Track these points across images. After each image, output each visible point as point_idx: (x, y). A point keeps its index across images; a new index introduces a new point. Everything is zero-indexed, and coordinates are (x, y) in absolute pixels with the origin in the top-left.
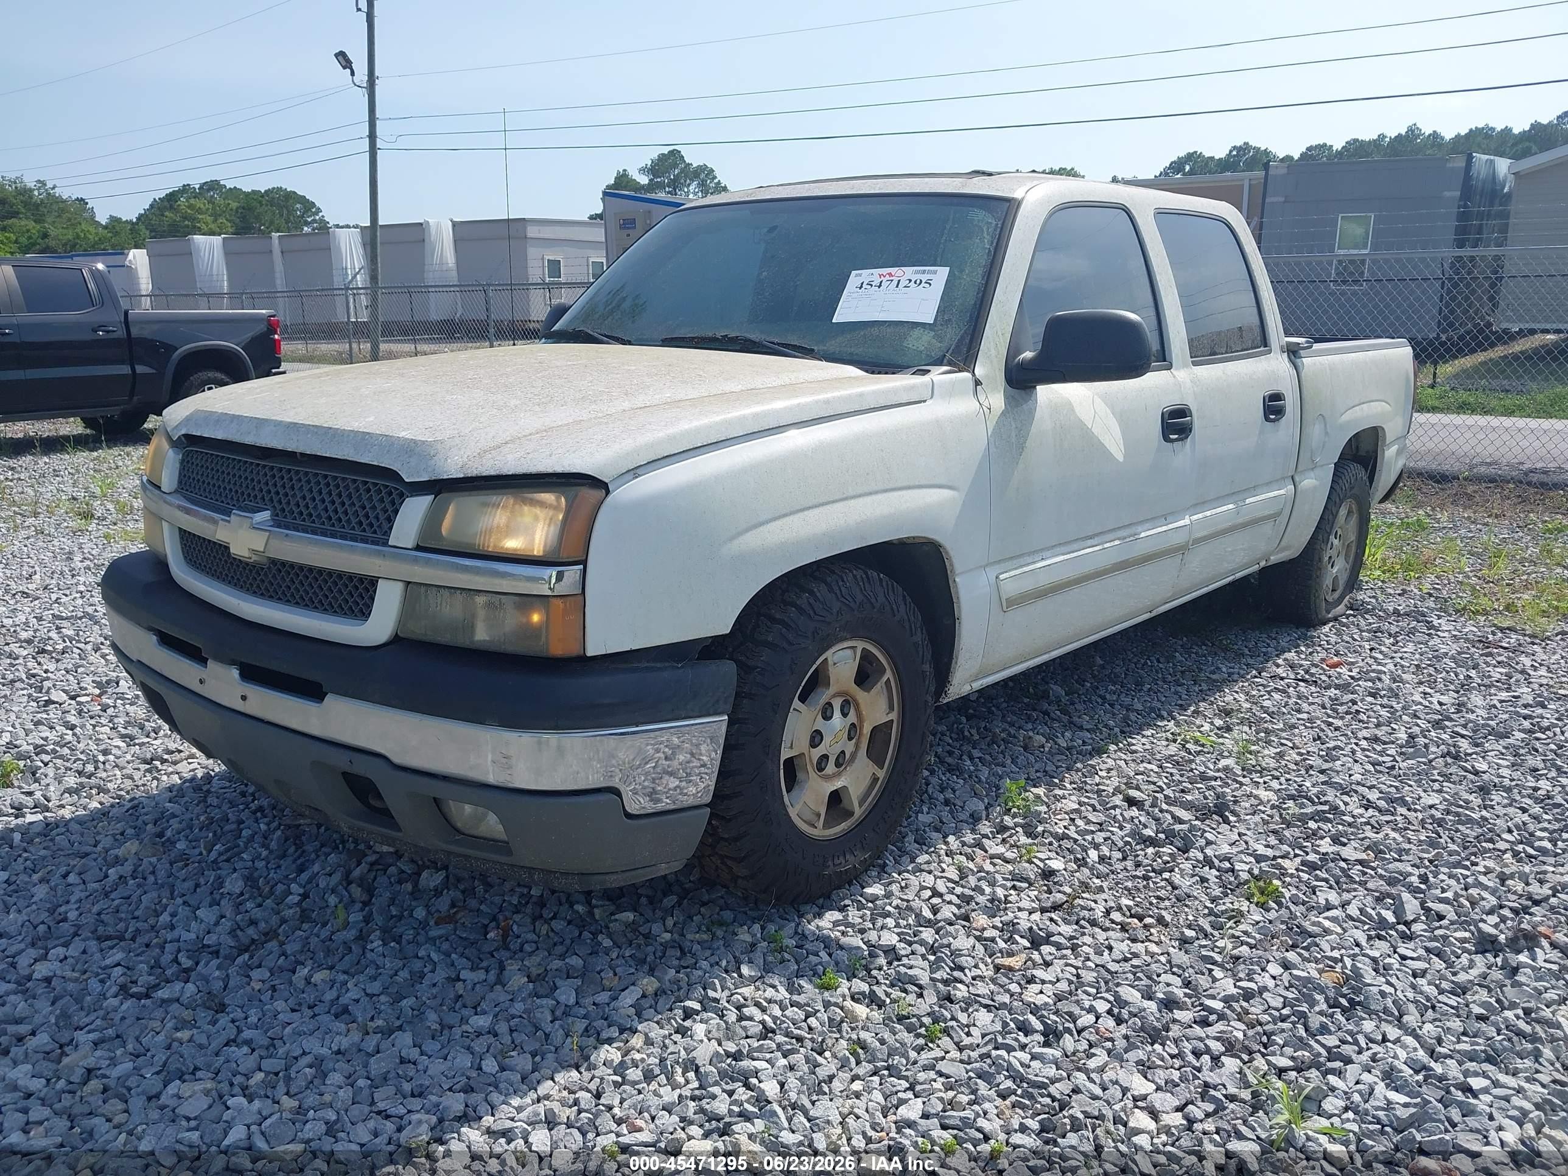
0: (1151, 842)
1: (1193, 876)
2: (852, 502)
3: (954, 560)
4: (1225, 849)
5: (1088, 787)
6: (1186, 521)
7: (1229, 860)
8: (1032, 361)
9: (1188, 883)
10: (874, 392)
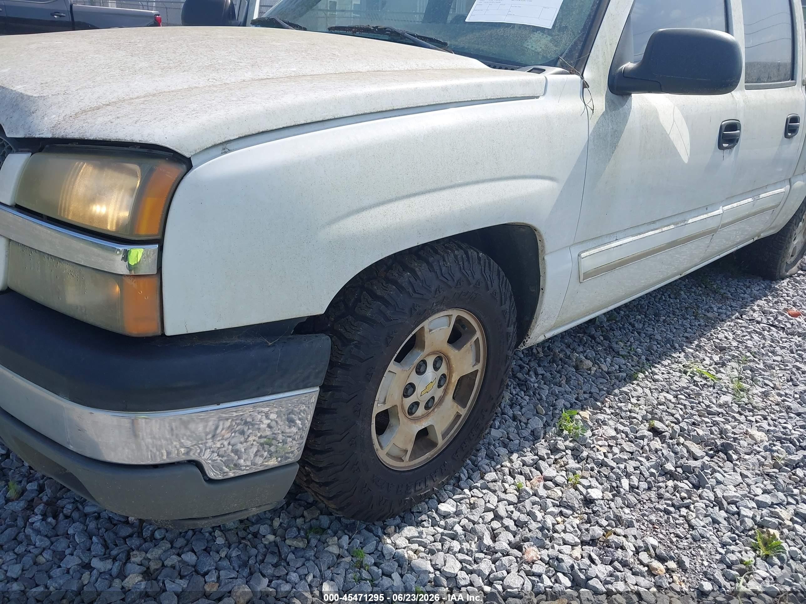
0: (671, 475)
1: (706, 516)
2: (459, 190)
3: (545, 242)
4: (732, 492)
5: (623, 414)
6: (720, 211)
7: (735, 503)
8: (633, 71)
9: (702, 524)
10: (492, 84)
